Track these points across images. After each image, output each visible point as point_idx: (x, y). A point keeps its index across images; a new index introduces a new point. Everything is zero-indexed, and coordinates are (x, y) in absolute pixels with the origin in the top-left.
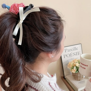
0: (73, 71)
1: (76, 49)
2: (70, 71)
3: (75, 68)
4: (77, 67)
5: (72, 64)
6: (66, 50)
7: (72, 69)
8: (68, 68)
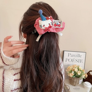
0: (70, 75)
1: (80, 56)
2: (68, 74)
3: (73, 72)
4: (75, 72)
5: (71, 68)
6: (69, 54)
7: (70, 73)
8: (67, 71)
